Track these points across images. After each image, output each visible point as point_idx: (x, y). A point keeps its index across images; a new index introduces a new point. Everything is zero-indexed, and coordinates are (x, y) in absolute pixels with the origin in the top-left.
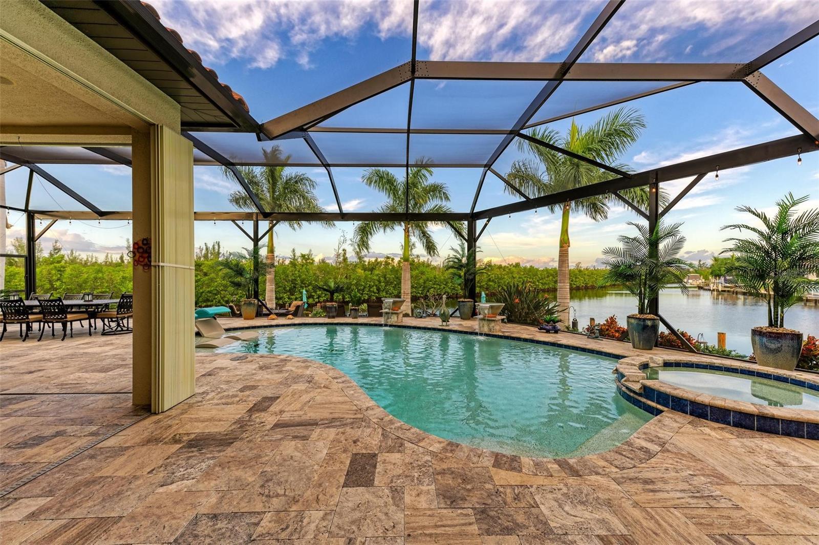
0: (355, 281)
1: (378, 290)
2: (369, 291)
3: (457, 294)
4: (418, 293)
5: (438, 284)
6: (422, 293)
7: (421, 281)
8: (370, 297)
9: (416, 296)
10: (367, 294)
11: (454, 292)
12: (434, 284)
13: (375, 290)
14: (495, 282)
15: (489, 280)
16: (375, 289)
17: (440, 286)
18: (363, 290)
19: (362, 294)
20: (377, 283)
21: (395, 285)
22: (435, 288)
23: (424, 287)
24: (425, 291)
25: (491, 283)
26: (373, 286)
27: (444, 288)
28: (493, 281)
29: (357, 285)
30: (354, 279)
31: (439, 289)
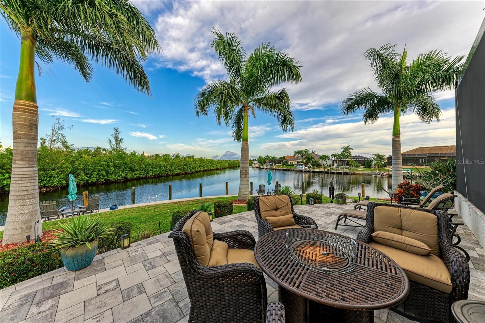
0: (82, 166)
1: (107, 173)
2: (98, 174)
3: (167, 174)
4: (141, 174)
5: (155, 168)
6: (143, 175)
7: (143, 166)
8: (98, 180)
9: (139, 177)
10: (95, 177)
11: (166, 173)
12: (152, 168)
13: (105, 174)
14: (188, 166)
15: (185, 165)
16: (104, 172)
17: (156, 169)
18: (91, 174)
19: (90, 178)
20: (106, 167)
21: (123, 169)
22: (152, 170)
23: (145, 170)
24: (146, 173)
25: (186, 167)
26: (102, 170)
27: (159, 170)
28: (186, 165)
29: (84, 169)
30: (80, 164)
31: (156, 171)
